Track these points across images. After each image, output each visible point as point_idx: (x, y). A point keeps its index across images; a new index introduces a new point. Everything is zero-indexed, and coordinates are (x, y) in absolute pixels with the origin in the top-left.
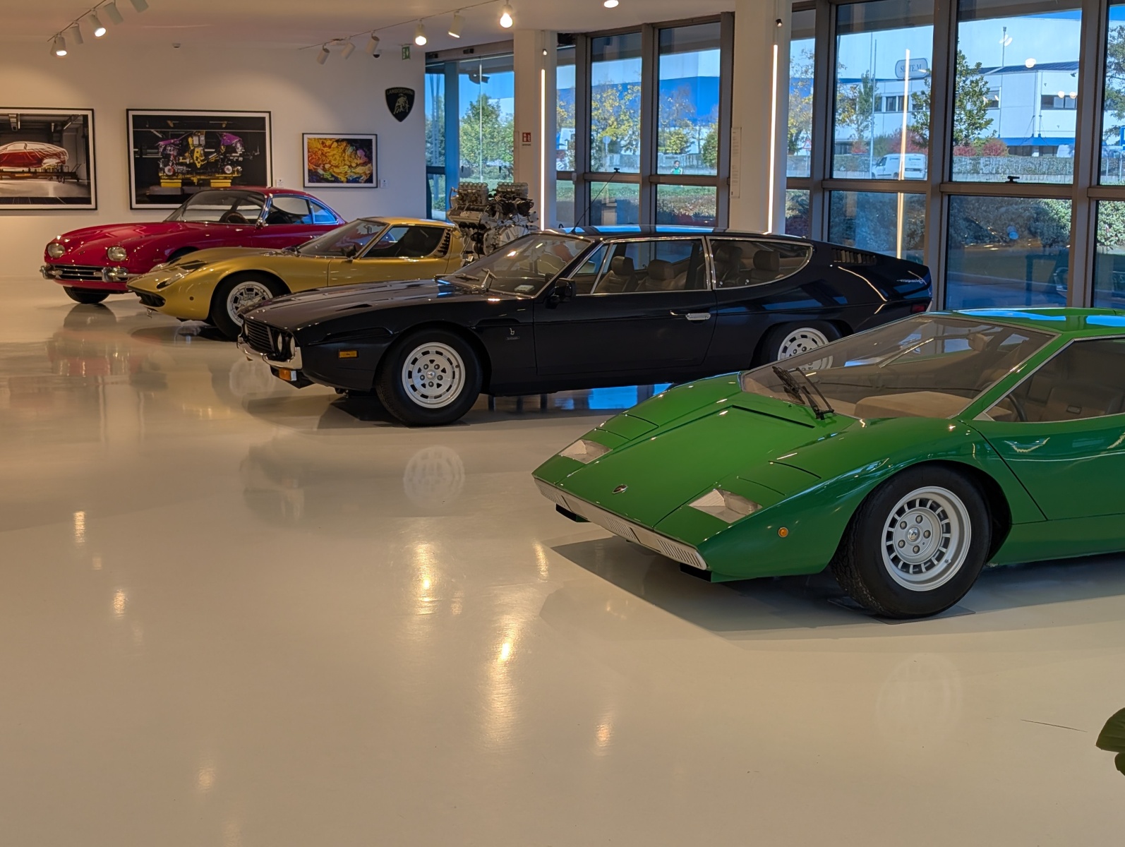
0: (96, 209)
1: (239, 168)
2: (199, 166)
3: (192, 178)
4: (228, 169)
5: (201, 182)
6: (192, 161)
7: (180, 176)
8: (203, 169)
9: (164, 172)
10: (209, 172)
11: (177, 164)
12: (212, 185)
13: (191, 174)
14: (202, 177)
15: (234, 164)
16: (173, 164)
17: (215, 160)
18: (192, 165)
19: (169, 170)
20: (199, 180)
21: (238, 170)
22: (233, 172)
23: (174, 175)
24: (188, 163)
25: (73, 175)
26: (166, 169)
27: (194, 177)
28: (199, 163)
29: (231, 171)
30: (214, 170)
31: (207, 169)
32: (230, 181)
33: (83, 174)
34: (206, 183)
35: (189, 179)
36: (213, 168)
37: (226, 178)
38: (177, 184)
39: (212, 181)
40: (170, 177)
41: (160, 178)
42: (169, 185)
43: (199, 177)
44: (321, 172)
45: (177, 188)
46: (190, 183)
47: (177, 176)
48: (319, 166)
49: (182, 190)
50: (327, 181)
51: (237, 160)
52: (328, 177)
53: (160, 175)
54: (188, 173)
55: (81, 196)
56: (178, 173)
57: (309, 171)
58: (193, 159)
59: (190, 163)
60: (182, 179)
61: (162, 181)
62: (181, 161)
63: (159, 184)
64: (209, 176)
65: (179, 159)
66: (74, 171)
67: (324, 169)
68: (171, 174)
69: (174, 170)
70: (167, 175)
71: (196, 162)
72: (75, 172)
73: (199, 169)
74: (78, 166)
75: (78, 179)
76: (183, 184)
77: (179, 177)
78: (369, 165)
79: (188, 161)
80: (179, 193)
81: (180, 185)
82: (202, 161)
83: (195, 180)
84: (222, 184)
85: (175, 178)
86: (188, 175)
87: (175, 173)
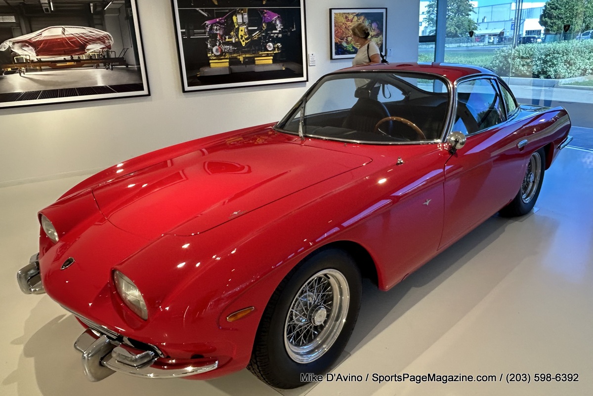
0: (149, 95)
1: (279, 44)
2: (243, 44)
3: (238, 57)
4: (269, 46)
5: (247, 60)
6: (237, 40)
7: (228, 56)
8: (247, 47)
9: (212, 53)
10: (253, 50)
11: (224, 44)
12: (257, 62)
13: (237, 53)
14: (247, 56)
15: (275, 41)
16: (220, 45)
17: (259, 38)
18: (238, 44)
19: (217, 50)
20: (245, 58)
21: (278, 47)
22: (274, 49)
23: (221, 55)
24: (234, 42)
25: (122, 61)
26: (214, 49)
27: (240, 56)
28: (243, 41)
29: (272, 48)
30: (257, 48)
31: (251, 48)
32: (272, 58)
33: (131, 58)
34: (252, 61)
35: (236, 58)
36: (257, 46)
37: (268, 55)
38: (225, 64)
39: (256, 59)
40: (218, 58)
41: (208, 59)
42: (218, 65)
43: (244, 56)
44: (345, 44)
45: (225, 68)
46: (238, 62)
47: (225, 56)
48: (343, 39)
49: (230, 69)
50: (350, 53)
51: (277, 36)
52: (350, 49)
53: (209, 55)
54: (234, 52)
55: (132, 82)
56: (226, 53)
57: (336, 44)
58: (238, 38)
59: (236, 42)
60: (229, 59)
62: (227, 40)
63: (209, 65)
64: (253, 53)
65: (226, 38)
66: (121, 56)
67: (347, 42)
68: (219, 54)
69: (222, 50)
70: (215, 56)
71: (241, 41)
72: (123, 58)
73: (244, 48)
74: (125, 51)
75: (127, 65)
76: (231, 63)
78: (381, 36)
79: (233, 40)
80: (227, 72)
81: (227, 64)
82: (246, 39)
83: (241, 58)
84: (265, 61)
85: (222, 57)
86: (234, 54)
87: (223, 54)
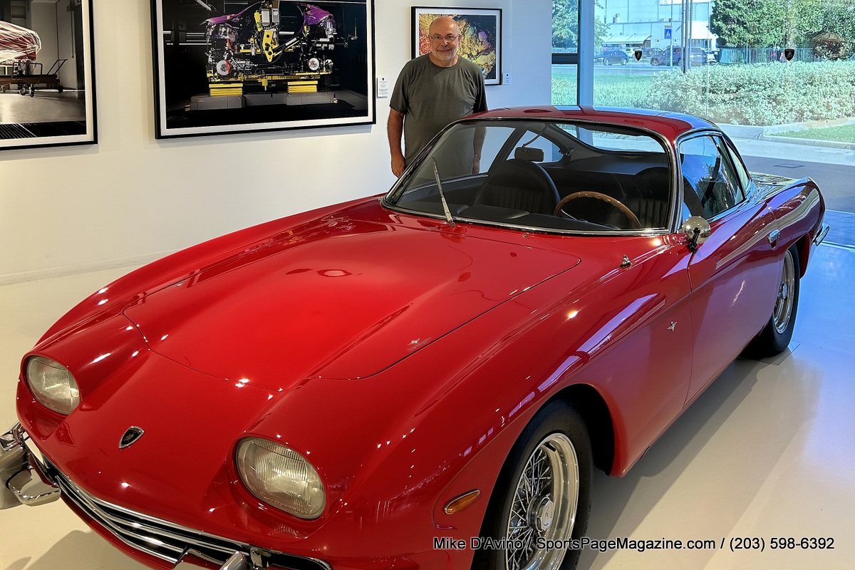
0: (95, 141)
1: (330, 61)
2: (270, 58)
3: (260, 80)
4: (313, 63)
5: (274, 85)
6: (259, 51)
7: (241, 78)
8: (275, 64)
9: (215, 71)
10: (285, 69)
11: (236, 57)
12: (291, 90)
13: (258, 72)
14: (276, 78)
15: (321, 55)
16: (228, 58)
17: (295, 50)
18: (260, 59)
19: (223, 68)
20: (270, 82)
21: (327, 66)
22: (321, 69)
23: (230, 75)
24: (253, 54)
25: (52, 81)
26: (219, 66)
27: (262, 78)
28: (270, 54)
29: (317, 67)
30: (292, 66)
31: (283, 65)
32: (316, 82)
33: (70, 77)
34: (281, 87)
35: (255, 81)
36: (291, 62)
37: (309, 78)
38: (236, 90)
39: (289, 83)
40: (224, 79)
41: (207, 82)
42: (224, 93)
43: (270, 78)
45: (236, 97)
46: (256, 88)
47: (237, 77)
49: (244, 100)
51: (326, 48)
53: (208, 75)
54: (253, 71)
55: (65, 120)
56: (238, 72)
58: (261, 47)
59: (257, 55)
60: (244, 82)
61: (211, 86)
62: (242, 51)
63: (207, 91)
64: (286, 74)
65: (240, 48)
66: (52, 73)
68: (226, 73)
69: (232, 67)
70: (220, 76)
71: (266, 53)
72: (55, 76)
73: (270, 64)
74: (60, 63)
75: (61, 89)
76: (246, 90)
77: (239, 79)
78: (492, 53)
79: (253, 51)
80: (239, 106)
81: (240, 92)
82: (275, 51)
83: (264, 83)
84: (303, 89)
85: (231, 80)
86: (253, 74)
87: (233, 72)
